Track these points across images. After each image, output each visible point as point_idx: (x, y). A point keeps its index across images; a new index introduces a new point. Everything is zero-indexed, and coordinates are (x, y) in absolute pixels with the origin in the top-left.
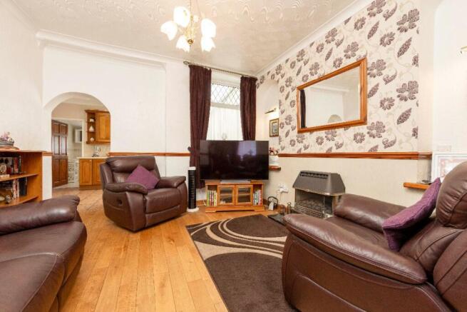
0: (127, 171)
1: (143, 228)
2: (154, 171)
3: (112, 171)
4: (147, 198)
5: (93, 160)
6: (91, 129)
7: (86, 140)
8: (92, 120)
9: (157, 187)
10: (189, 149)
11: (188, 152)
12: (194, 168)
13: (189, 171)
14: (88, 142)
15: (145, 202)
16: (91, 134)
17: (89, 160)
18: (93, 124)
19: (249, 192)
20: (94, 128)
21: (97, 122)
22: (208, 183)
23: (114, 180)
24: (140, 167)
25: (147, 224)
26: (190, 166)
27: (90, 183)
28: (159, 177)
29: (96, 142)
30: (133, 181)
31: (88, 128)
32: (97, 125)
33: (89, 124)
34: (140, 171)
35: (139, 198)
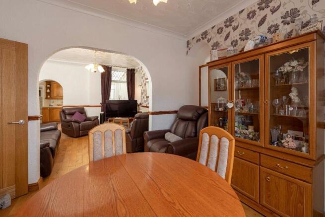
0: (72, 114)
1: (79, 136)
2: (84, 114)
3: (65, 114)
4: (80, 125)
5: (50, 108)
6: (48, 91)
7: (45, 97)
8: (48, 86)
9: (85, 121)
10: (101, 103)
11: (100, 105)
12: (103, 113)
13: (101, 114)
14: (47, 98)
15: (79, 126)
16: (47, 94)
17: (47, 108)
18: (50, 88)
19: (127, 122)
20: (50, 90)
21: (52, 87)
22: (110, 119)
23: (66, 118)
24: (77, 113)
25: (81, 135)
26: (102, 111)
27: (49, 121)
28: (86, 116)
29: (51, 98)
30: (74, 118)
31: (46, 90)
32: (52, 89)
33: (47, 88)
34: (77, 114)
35: (77, 125)
